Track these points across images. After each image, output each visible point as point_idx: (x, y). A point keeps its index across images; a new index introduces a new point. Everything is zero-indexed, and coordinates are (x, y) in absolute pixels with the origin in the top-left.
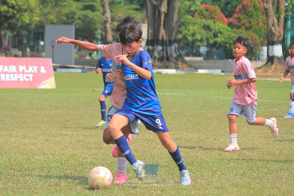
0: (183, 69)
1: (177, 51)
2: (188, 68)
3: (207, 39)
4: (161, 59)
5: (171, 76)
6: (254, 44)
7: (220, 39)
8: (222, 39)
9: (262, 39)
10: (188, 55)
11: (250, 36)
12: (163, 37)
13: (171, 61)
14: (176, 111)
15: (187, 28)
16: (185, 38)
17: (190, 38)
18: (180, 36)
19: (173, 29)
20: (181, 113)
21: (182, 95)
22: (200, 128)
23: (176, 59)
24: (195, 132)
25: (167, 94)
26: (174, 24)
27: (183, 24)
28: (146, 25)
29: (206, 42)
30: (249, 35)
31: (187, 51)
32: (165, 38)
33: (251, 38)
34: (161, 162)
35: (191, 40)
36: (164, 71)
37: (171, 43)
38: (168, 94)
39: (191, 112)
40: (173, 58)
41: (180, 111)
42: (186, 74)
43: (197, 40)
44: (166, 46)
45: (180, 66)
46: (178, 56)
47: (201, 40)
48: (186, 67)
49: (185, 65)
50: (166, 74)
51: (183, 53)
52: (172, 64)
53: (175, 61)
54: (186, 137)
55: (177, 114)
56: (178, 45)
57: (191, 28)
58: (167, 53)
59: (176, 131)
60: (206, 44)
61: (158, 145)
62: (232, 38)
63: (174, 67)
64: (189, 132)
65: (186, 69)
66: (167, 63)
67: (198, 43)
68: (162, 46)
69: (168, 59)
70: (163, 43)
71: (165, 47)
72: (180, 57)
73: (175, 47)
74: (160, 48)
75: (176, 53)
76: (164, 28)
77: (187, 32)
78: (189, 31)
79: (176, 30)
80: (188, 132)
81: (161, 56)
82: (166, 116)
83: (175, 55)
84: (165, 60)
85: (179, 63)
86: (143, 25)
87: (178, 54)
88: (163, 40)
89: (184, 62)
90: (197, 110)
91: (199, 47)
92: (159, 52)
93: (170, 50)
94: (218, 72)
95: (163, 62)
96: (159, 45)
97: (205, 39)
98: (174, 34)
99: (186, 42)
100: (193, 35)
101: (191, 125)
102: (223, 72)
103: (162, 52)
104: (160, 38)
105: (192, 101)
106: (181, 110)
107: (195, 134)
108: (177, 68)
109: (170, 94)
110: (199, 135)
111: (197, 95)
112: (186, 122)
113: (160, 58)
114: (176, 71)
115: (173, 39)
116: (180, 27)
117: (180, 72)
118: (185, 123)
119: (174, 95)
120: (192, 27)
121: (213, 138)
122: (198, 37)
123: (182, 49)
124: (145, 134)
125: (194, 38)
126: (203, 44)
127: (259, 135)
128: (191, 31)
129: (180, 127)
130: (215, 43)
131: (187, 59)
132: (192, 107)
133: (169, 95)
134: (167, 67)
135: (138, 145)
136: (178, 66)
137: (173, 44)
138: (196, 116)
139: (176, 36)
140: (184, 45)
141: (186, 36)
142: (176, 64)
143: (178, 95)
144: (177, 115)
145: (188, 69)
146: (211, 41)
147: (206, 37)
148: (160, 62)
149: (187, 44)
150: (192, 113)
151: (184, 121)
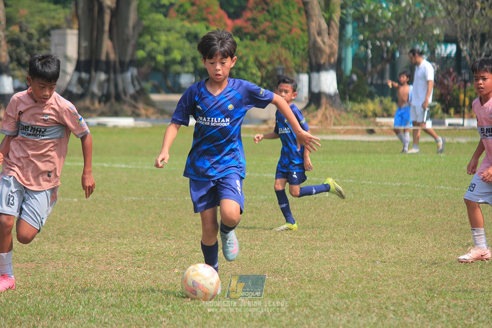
0: (147, 117)
1: (136, 83)
2: (158, 115)
3: (194, 59)
4: (105, 98)
5: (123, 130)
6: (283, 69)
9: (298, 60)
10: (157, 90)
11: (277, 54)
12: (107, 55)
13: (125, 102)
14: (134, 198)
15: (155, 38)
16: (151, 57)
17: (160, 58)
18: (141, 54)
19: (128, 41)
20: (145, 203)
21: (146, 167)
22: (182, 230)
23: (135, 98)
24: (171, 238)
25: (116, 165)
26: (130, 30)
27: (147, 30)
28: (76, 32)
29: (191, 64)
30: (273, 52)
31: (156, 82)
32: (112, 56)
33: (278, 57)
34: (106, 298)
35: (163, 62)
36: (112, 121)
37: (123, 67)
38: (119, 166)
39: (163, 201)
40: (128, 96)
41: (143, 199)
42: (153, 127)
43: (174, 62)
44: (115, 73)
45: (143, 112)
46: (137, 92)
47: (182, 62)
48: (153, 114)
49: (151, 110)
50: (115, 127)
51: (148, 85)
52: (127, 108)
53: (133, 102)
54: (154, 248)
55: (137, 205)
56: (139, 72)
57: (163, 38)
58: (116, 86)
59: (135, 237)
60: (192, 69)
61: (99, 264)
62: (241, 58)
63: (130, 113)
64: (161, 239)
65: (153, 117)
66: (117, 106)
67: (177, 68)
68: (107, 72)
69: (118, 98)
70: (108, 67)
71: (112, 76)
72: (141, 95)
73: (132, 76)
74: (103, 76)
75: (134, 86)
76: (111, 38)
77: (154, 45)
78: (158, 43)
79: (132, 42)
80: (157, 239)
81: (105, 92)
82: (116, 209)
83: (131, 90)
84: (113, 100)
85: (141, 106)
86: (69, 31)
87: (138, 88)
88: (108, 62)
89: (150, 103)
90: (175, 197)
91: (178, 74)
92: (101, 85)
93: (123, 81)
95: (108, 105)
96: (101, 70)
97: (189, 59)
98: (130, 50)
99: (153, 64)
100: (167, 51)
101: (163, 225)
103: (106, 86)
104: (103, 57)
105: (165, 179)
106: (144, 197)
107: (172, 242)
108: (136, 115)
109: (123, 166)
110: (178, 244)
111: (174, 168)
112: (154, 220)
113: (103, 95)
114: (135, 120)
115: (128, 59)
116: (141, 35)
117: (141, 124)
118: (152, 222)
119: (130, 167)
120: (166, 36)
122: (177, 55)
123: (146, 78)
124: (74, 244)
125: (168, 58)
126: (186, 69)
127: (293, 245)
128: (163, 45)
129: (143, 230)
131: (155, 97)
132: (166, 192)
133: (121, 168)
134: (116, 114)
135: (61, 265)
136: (137, 111)
137: (127, 70)
138: (174, 208)
139: (133, 54)
140: (149, 70)
141: (153, 54)
142: (135, 107)
143: (139, 167)
144: (136, 207)
145: (157, 118)
147: (192, 56)
148: (102, 104)
149: (155, 69)
150: (165, 203)
151: (150, 218)
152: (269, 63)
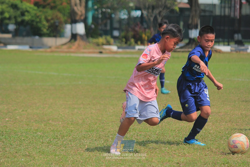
3: (15, 17)
6: (59, 22)
7: (27, 18)
8: (30, 17)
9: (66, 18)
11: (56, 15)
24: (4, 104)
29: (14, 19)
30: (54, 14)
33: (56, 17)
35: (0, 18)
43: (5, 18)
47: (9, 19)
60: (14, 22)
62: (38, 17)
67: (7, 21)
91: (7, 24)
94: (26, 48)
97: (13, 17)
100: (2, 13)
102: (31, 47)
107: (5, 106)
110: (8, 106)
111: (6, 70)
120: (1, 6)
121: (22, 110)
122: (7, 15)
125: (2, 16)
126: (11, 22)
128: (1, 10)
130: (23, 21)
146: (19, 20)
147: (14, 15)
152: (52, 19)
